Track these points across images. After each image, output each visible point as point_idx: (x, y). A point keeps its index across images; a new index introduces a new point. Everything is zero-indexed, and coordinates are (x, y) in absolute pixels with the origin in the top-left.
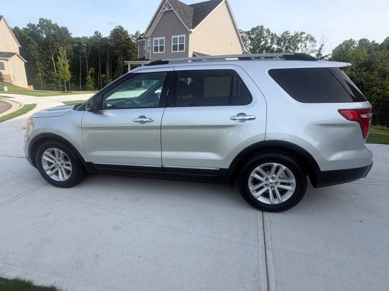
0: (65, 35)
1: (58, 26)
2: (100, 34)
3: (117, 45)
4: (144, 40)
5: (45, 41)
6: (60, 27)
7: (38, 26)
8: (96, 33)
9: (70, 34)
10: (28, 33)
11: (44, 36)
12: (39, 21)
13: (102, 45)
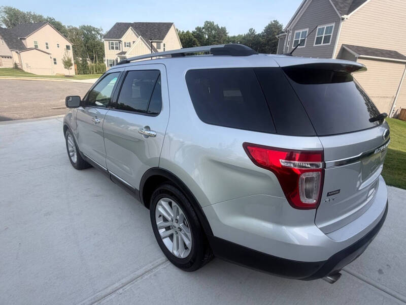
0: (222, 35)
1: (218, 27)
2: (254, 30)
3: (268, 42)
4: (286, 33)
5: (206, 41)
6: (220, 28)
7: (203, 28)
8: (251, 30)
9: (227, 33)
10: (194, 36)
11: (207, 37)
12: (204, 24)
13: (253, 42)
